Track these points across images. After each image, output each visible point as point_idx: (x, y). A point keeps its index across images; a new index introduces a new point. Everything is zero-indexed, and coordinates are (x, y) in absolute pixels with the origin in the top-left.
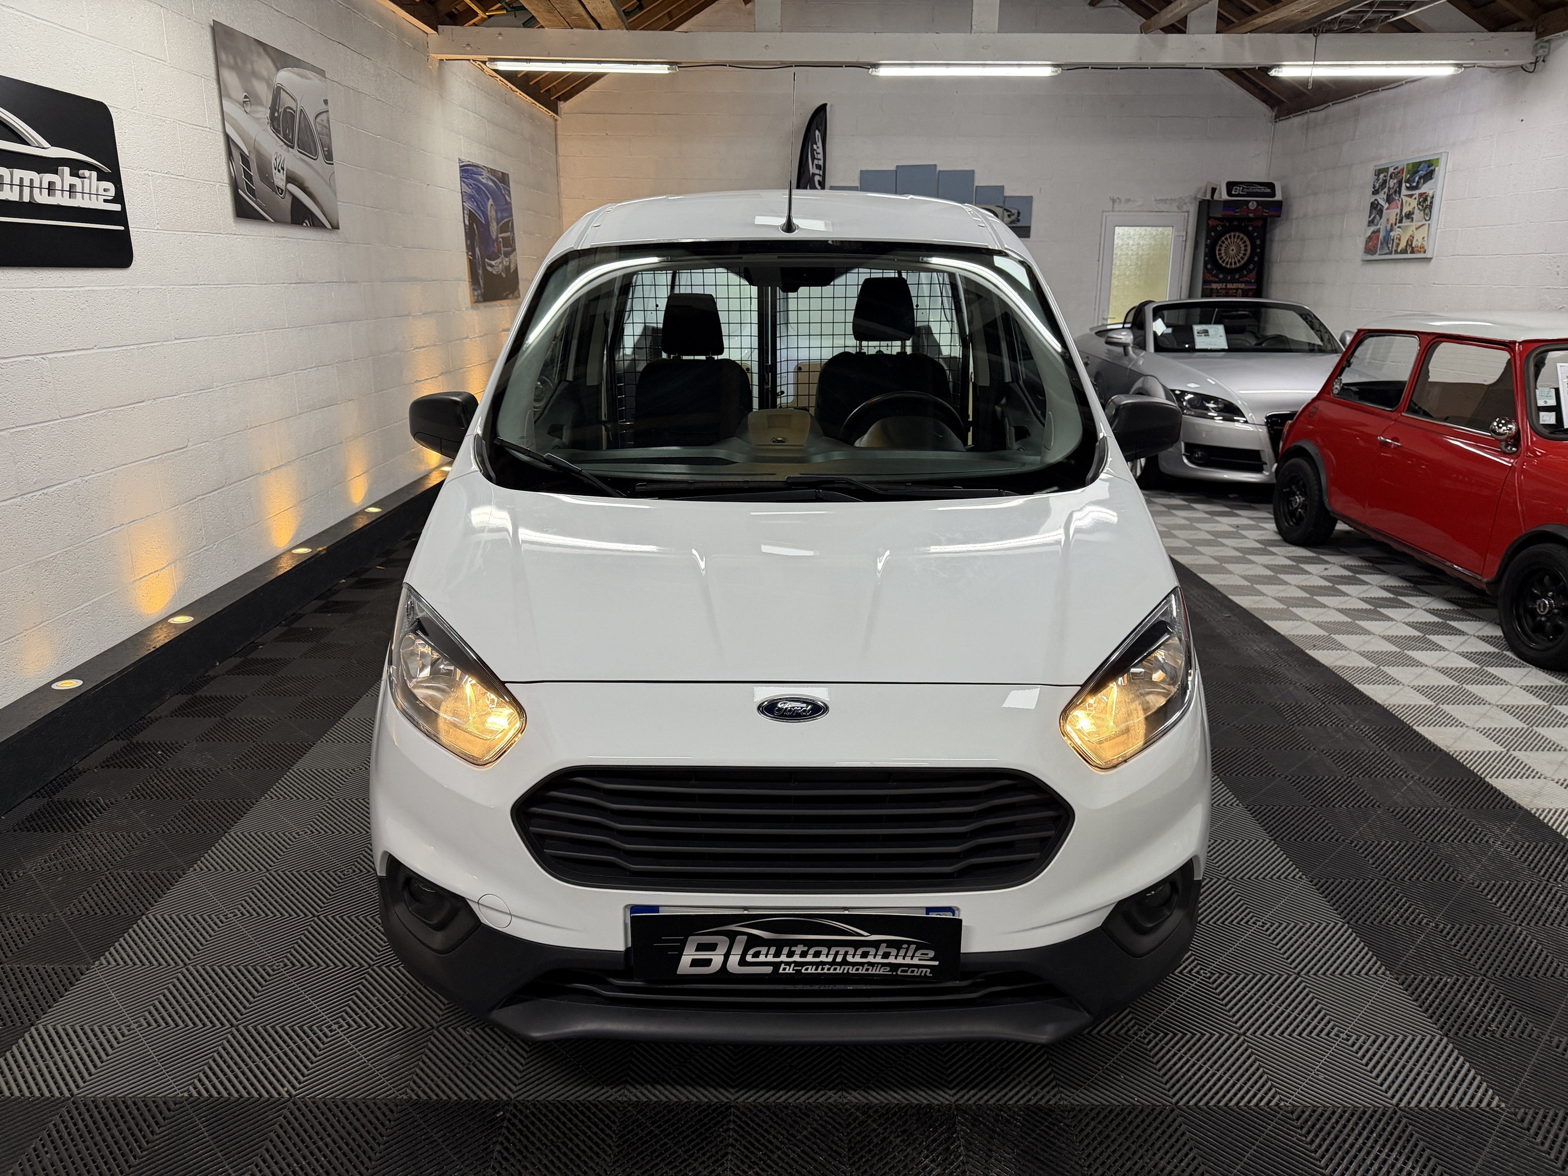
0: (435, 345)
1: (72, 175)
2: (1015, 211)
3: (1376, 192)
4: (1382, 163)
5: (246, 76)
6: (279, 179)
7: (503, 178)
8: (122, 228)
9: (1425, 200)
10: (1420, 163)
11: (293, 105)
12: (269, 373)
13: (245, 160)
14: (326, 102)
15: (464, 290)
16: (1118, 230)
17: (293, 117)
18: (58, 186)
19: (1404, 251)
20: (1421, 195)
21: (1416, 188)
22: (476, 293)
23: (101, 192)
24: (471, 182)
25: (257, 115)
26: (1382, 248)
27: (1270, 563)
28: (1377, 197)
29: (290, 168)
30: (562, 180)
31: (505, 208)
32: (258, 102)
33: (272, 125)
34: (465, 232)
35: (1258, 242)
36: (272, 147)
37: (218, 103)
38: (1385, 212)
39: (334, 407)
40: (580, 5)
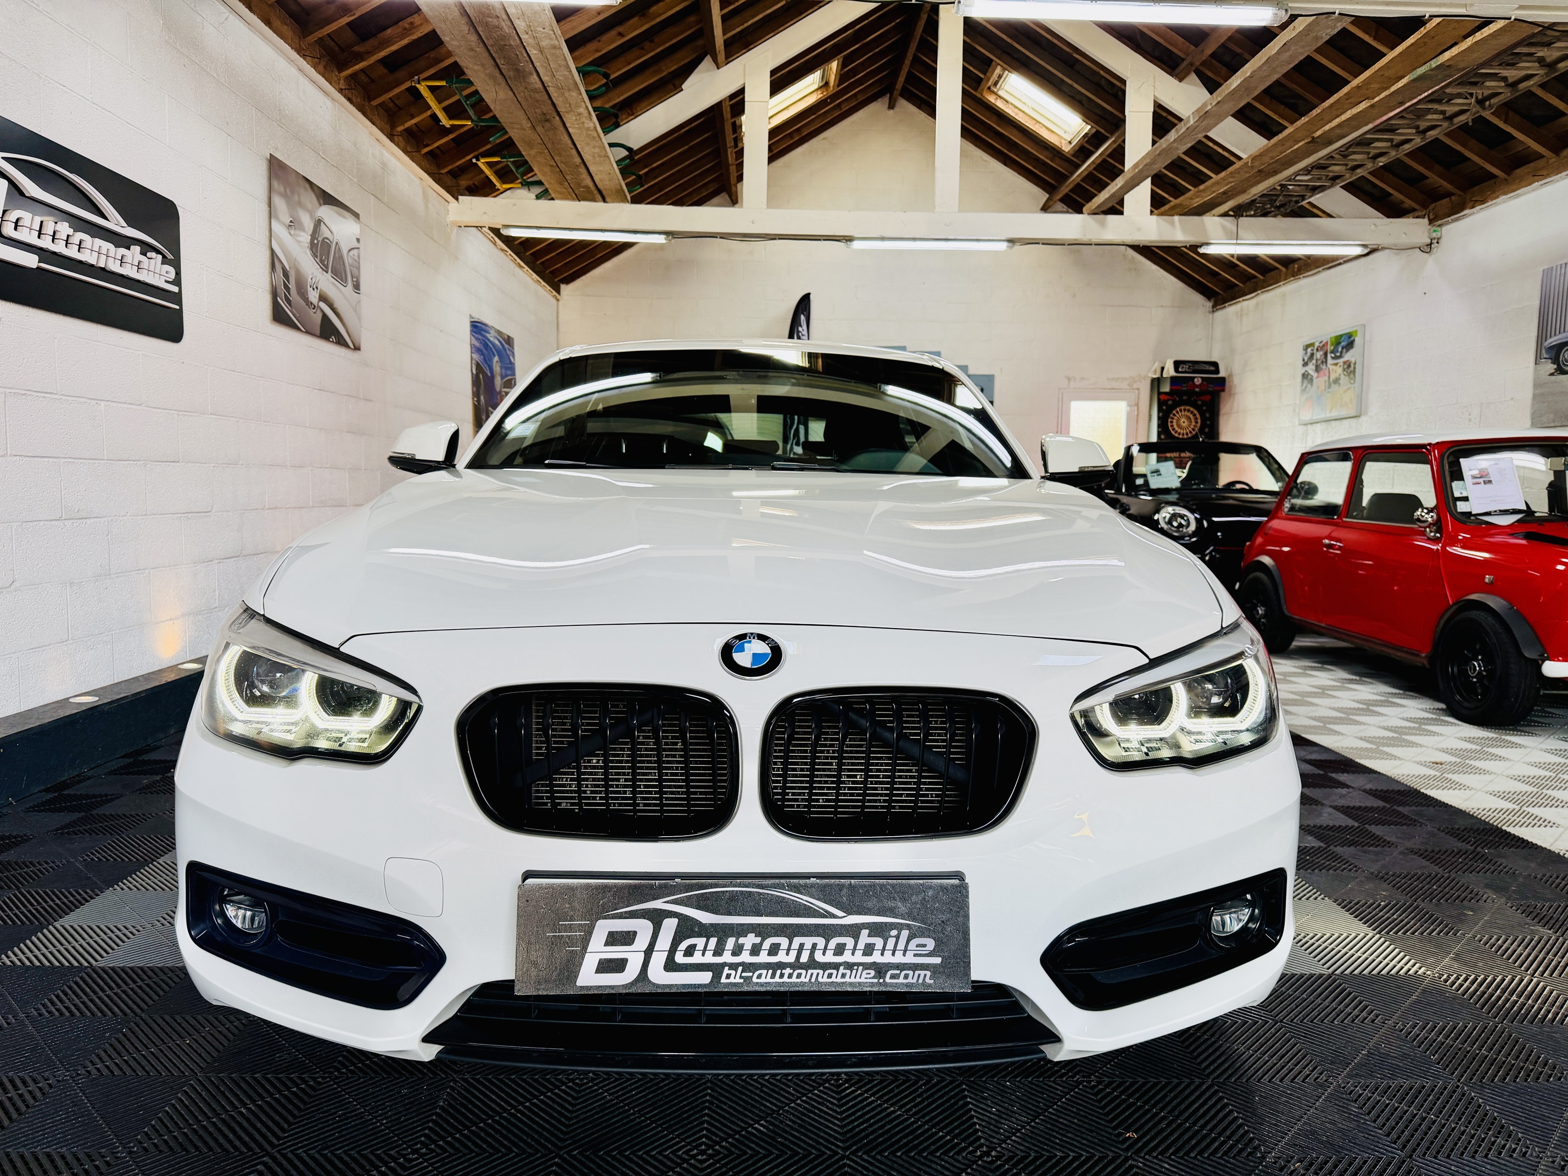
1: (142, 253)
3: (1305, 364)
4: (1308, 340)
5: (294, 205)
6: (313, 297)
7: (509, 341)
8: (177, 307)
9: (1349, 366)
10: (1341, 336)
11: (330, 237)
12: (289, 464)
13: (286, 274)
14: (358, 240)
16: (1074, 404)
17: (329, 246)
18: (128, 259)
20: (1345, 363)
21: (1340, 357)
23: (163, 273)
24: (480, 337)
25: (300, 239)
28: (1306, 368)
29: (324, 289)
31: (509, 366)
32: (301, 227)
33: (311, 249)
34: (473, 380)
35: (1207, 415)
36: (309, 267)
37: (267, 222)
38: (1315, 380)
39: (343, 509)
40: (589, 177)
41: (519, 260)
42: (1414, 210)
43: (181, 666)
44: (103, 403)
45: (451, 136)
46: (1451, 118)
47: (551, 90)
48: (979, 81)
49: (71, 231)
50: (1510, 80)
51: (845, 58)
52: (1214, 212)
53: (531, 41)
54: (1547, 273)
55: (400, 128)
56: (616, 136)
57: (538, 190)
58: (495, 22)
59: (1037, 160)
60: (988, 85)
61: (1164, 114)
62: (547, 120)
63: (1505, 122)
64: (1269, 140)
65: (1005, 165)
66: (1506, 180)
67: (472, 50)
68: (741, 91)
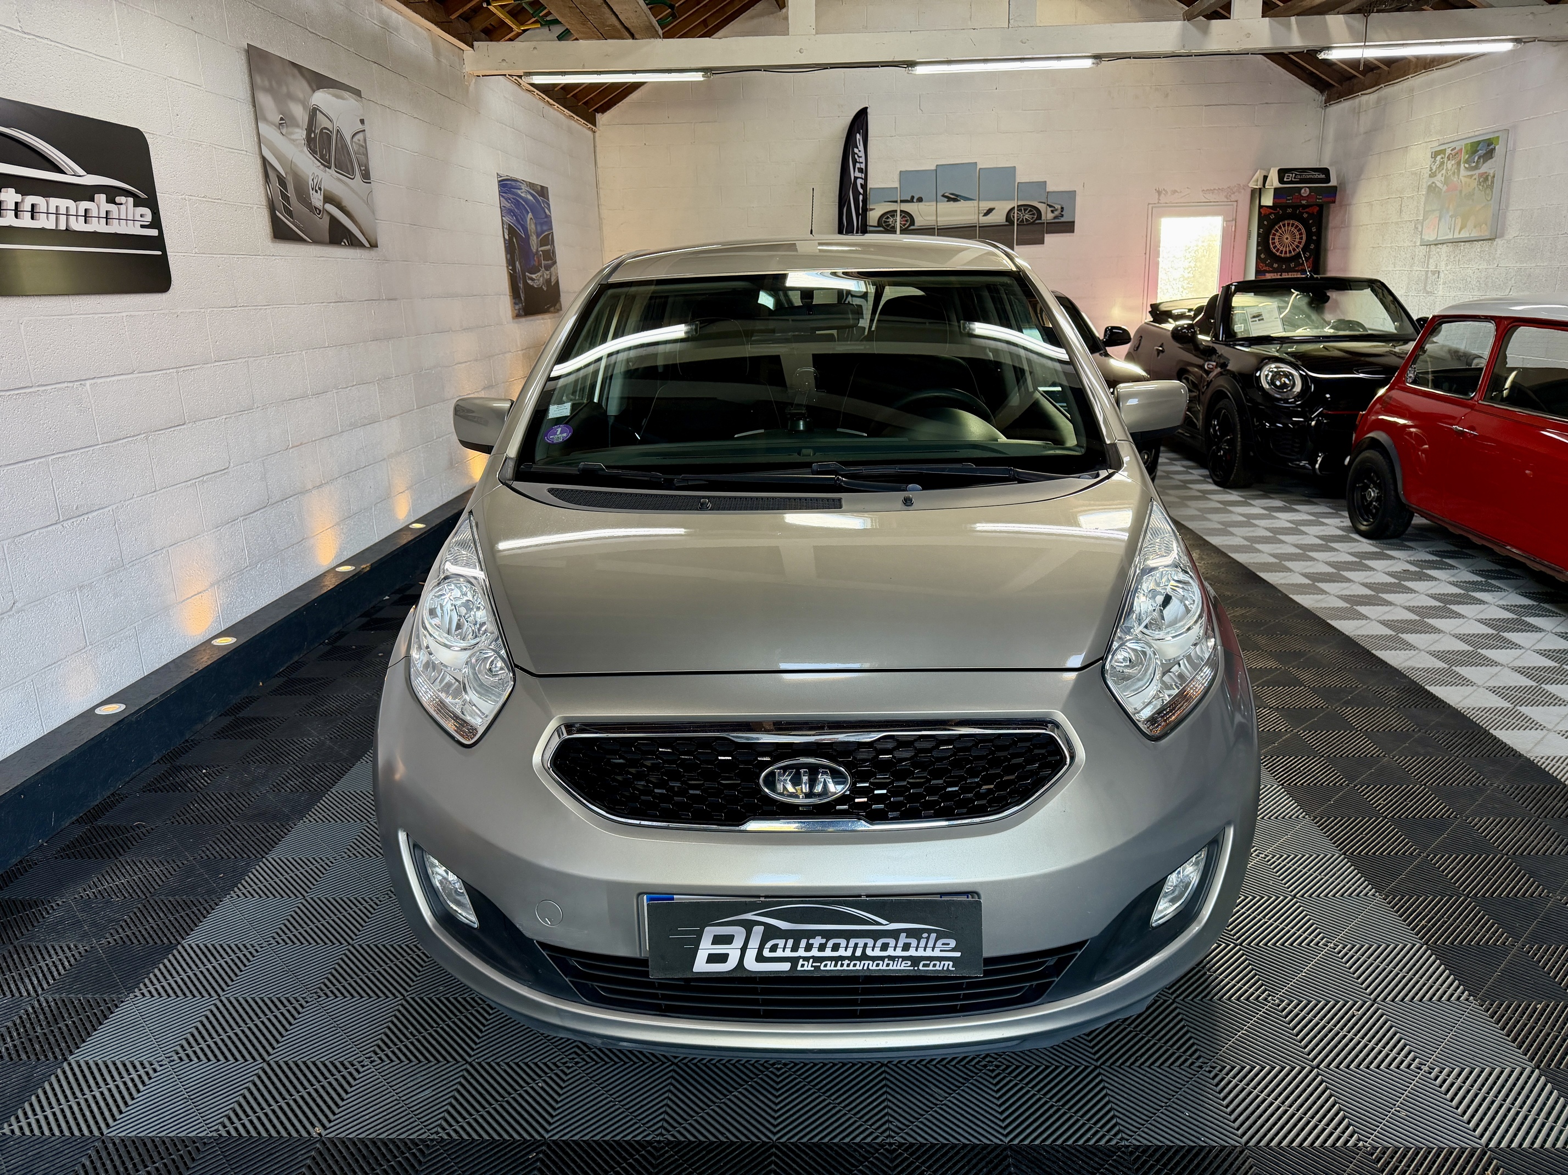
0: (476, 360)
1: (108, 202)
2: (1059, 207)
3: (1433, 175)
4: (1439, 145)
5: (281, 99)
6: (317, 199)
7: (543, 192)
8: (160, 253)
10: (1479, 142)
11: (329, 126)
12: (309, 392)
13: (282, 181)
14: (362, 121)
15: (505, 304)
16: (1164, 221)
17: (329, 137)
18: (93, 212)
20: (1481, 175)
21: (1476, 168)
22: (517, 307)
23: (137, 217)
24: (510, 195)
25: (294, 137)
27: (1332, 559)
28: (1434, 179)
29: (327, 188)
30: (602, 193)
31: (545, 221)
32: (295, 124)
33: (309, 146)
34: (505, 247)
35: (1314, 229)
36: (308, 166)
37: (254, 126)
38: (1442, 193)
39: (376, 425)
40: (614, 18)
43: (214, 642)
44: (88, 383)
49: (18, 198)
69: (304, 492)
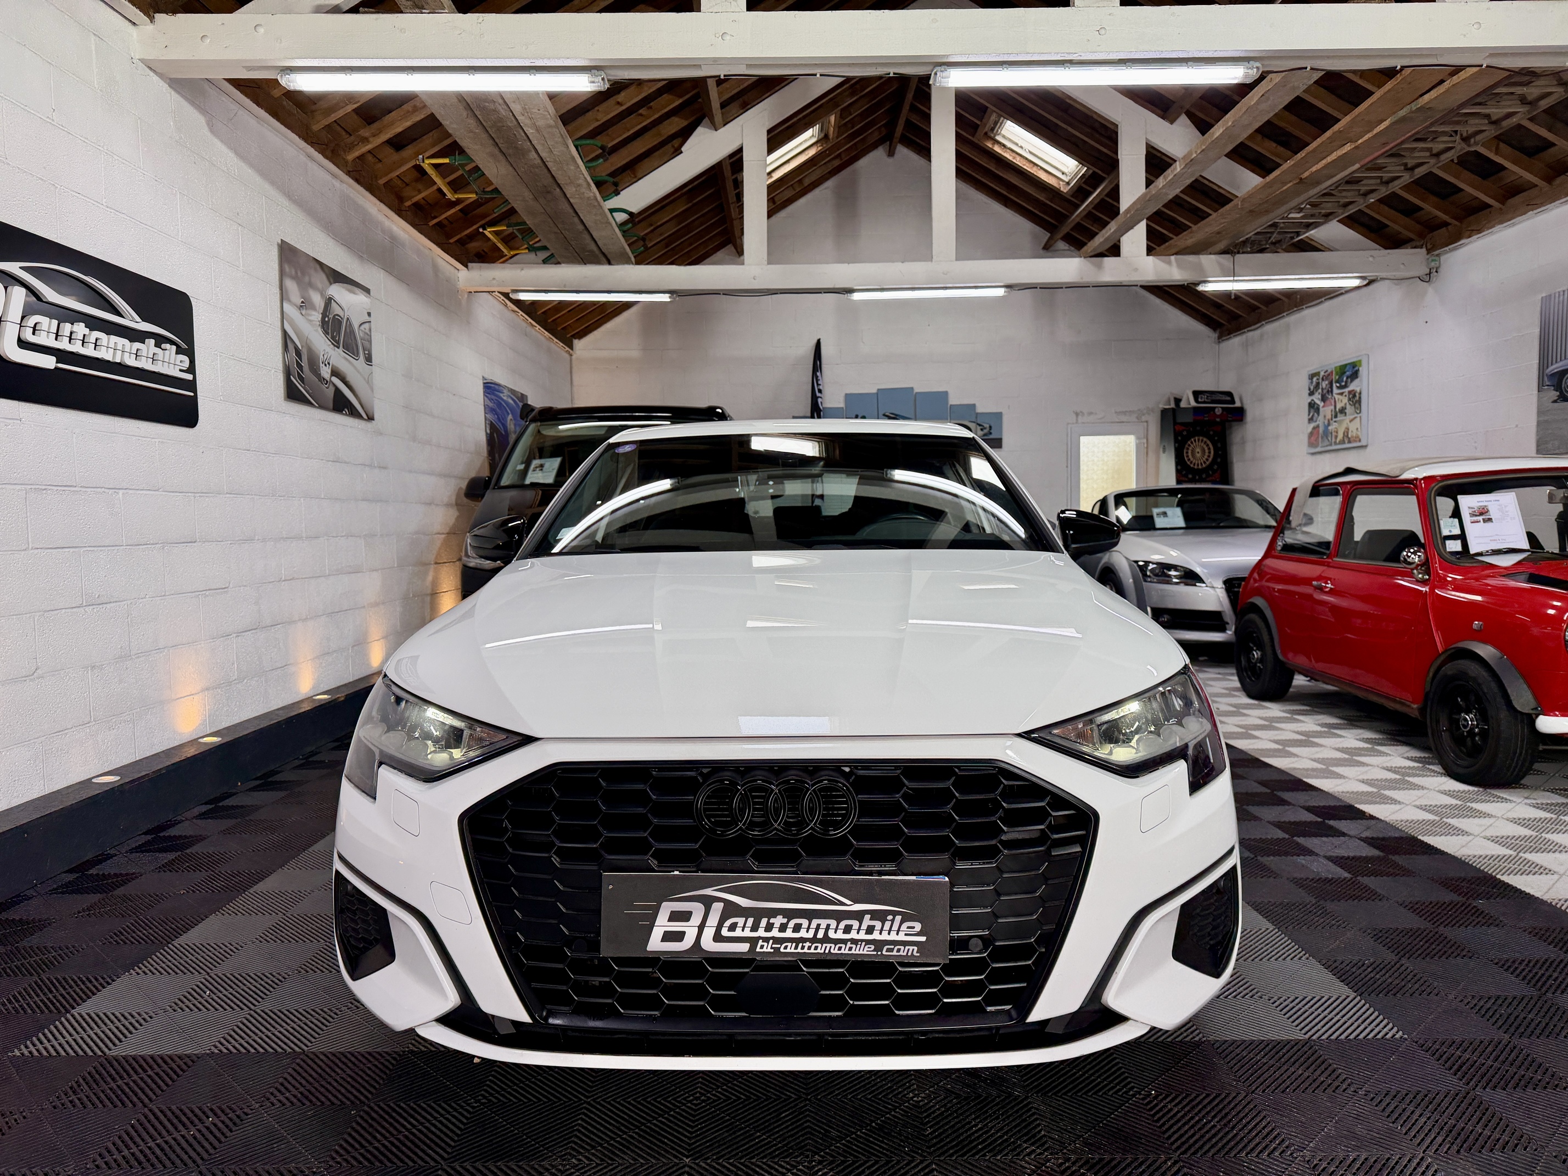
1: (156, 346)
2: (987, 426)
3: (1311, 394)
4: (1313, 369)
5: (305, 286)
6: (325, 372)
7: (523, 397)
8: (192, 394)
9: (1354, 396)
10: (1346, 365)
11: (341, 314)
12: (304, 535)
13: (298, 352)
14: (369, 314)
16: (1083, 440)
17: (340, 323)
18: (144, 354)
19: (1342, 442)
20: (1350, 392)
21: (1346, 386)
23: (178, 363)
24: (493, 397)
25: (311, 318)
26: (1323, 441)
28: (1313, 397)
29: (335, 364)
32: (313, 307)
33: (323, 327)
35: (1219, 445)
36: (321, 344)
37: (279, 305)
38: (1321, 409)
39: (359, 575)
40: (593, 243)
41: (530, 320)
42: (1411, 240)
43: (201, 740)
44: (121, 492)
45: (458, 208)
46: (1437, 155)
47: (550, 165)
48: (976, 127)
49: (87, 331)
50: (1494, 118)
51: (842, 110)
52: (1210, 250)
53: (528, 122)
54: (1546, 300)
55: (408, 203)
56: (614, 202)
57: (543, 255)
58: (492, 106)
59: (1037, 200)
60: (986, 129)
61: (1159, 155)
62: (548, 192)
63: (1496, 154)
64: (1263, 177)
65: (1006, 206)
66: (1501, 209)
67: (471, 131)
68: (740, 150)
69: (291, 622)
